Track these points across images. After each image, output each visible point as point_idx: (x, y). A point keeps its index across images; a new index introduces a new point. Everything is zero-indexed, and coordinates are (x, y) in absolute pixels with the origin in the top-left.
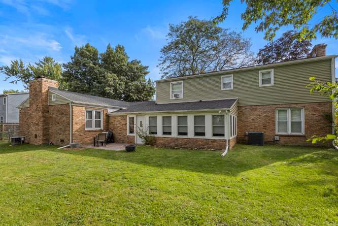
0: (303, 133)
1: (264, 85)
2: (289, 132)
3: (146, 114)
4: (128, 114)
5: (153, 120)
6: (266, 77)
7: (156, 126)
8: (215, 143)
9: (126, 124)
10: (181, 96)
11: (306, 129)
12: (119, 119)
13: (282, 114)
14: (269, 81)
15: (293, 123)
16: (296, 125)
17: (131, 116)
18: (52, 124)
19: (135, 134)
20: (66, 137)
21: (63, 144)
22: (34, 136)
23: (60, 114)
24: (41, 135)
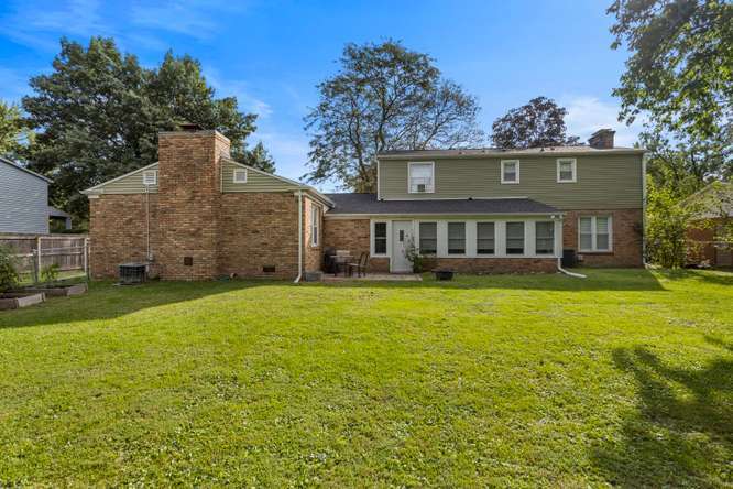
0: (610, 249)
1: (563, 181)
2: (594, 249)
3: (415, 218)
4: (371, 217)
5: (428, 229)
6: (565, 169)
7: (435, 240)
8: (539, 264)
9: (368, 237)
10: (430, 189)
11: (614, 245)
12: (351, 226)
13: (585, 223)
14: (569, 175)
15: (598, 236)
16: (602, 239)
17: (381, 221)
18: (232, 234)
19: (389, 254)
20: (281, 261)
21: (272, 275)
22: (182, 261)
23: (262, 212)
24: (209, 258)
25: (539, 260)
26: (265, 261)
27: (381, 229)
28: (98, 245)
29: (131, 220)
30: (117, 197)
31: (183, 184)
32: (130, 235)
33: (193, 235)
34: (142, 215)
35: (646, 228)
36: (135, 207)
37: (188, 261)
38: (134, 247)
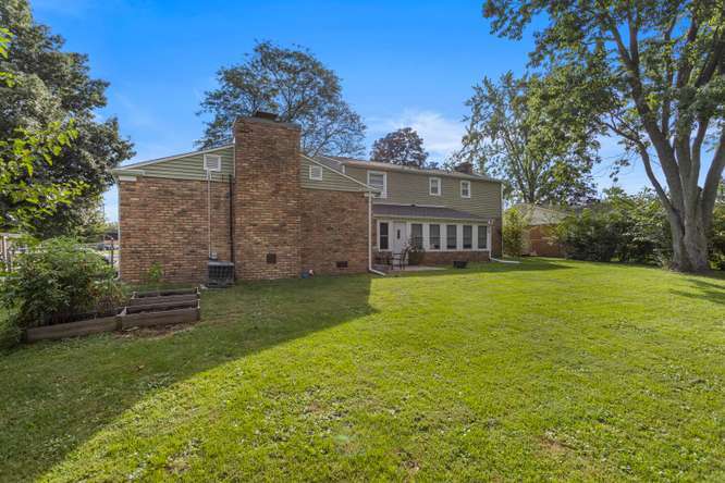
1: (464, 196)
3: (409, 220)
7: (421, 238)
8: (480, 256)
9: (375, 234)
14: (466, 193)
17: (385, 221)
18: (307, 231)
19: (390, 249)
20: (353, 256)
21: (345, 271)
22: (265, 259)
23: (336, 210)
24: (294, 255)
25: (479, 253)
26: (339, 257)
27: (384, 227)
28: (133, 241)
29: (184, 211)
30: (165, 182)
31: (266, 176)
32: (183, 230)
33: (276, 230)
34: (200, 206)
35: (503, 231)
36: (192, 195)
37: (272, 259)
38: (189, 243)
